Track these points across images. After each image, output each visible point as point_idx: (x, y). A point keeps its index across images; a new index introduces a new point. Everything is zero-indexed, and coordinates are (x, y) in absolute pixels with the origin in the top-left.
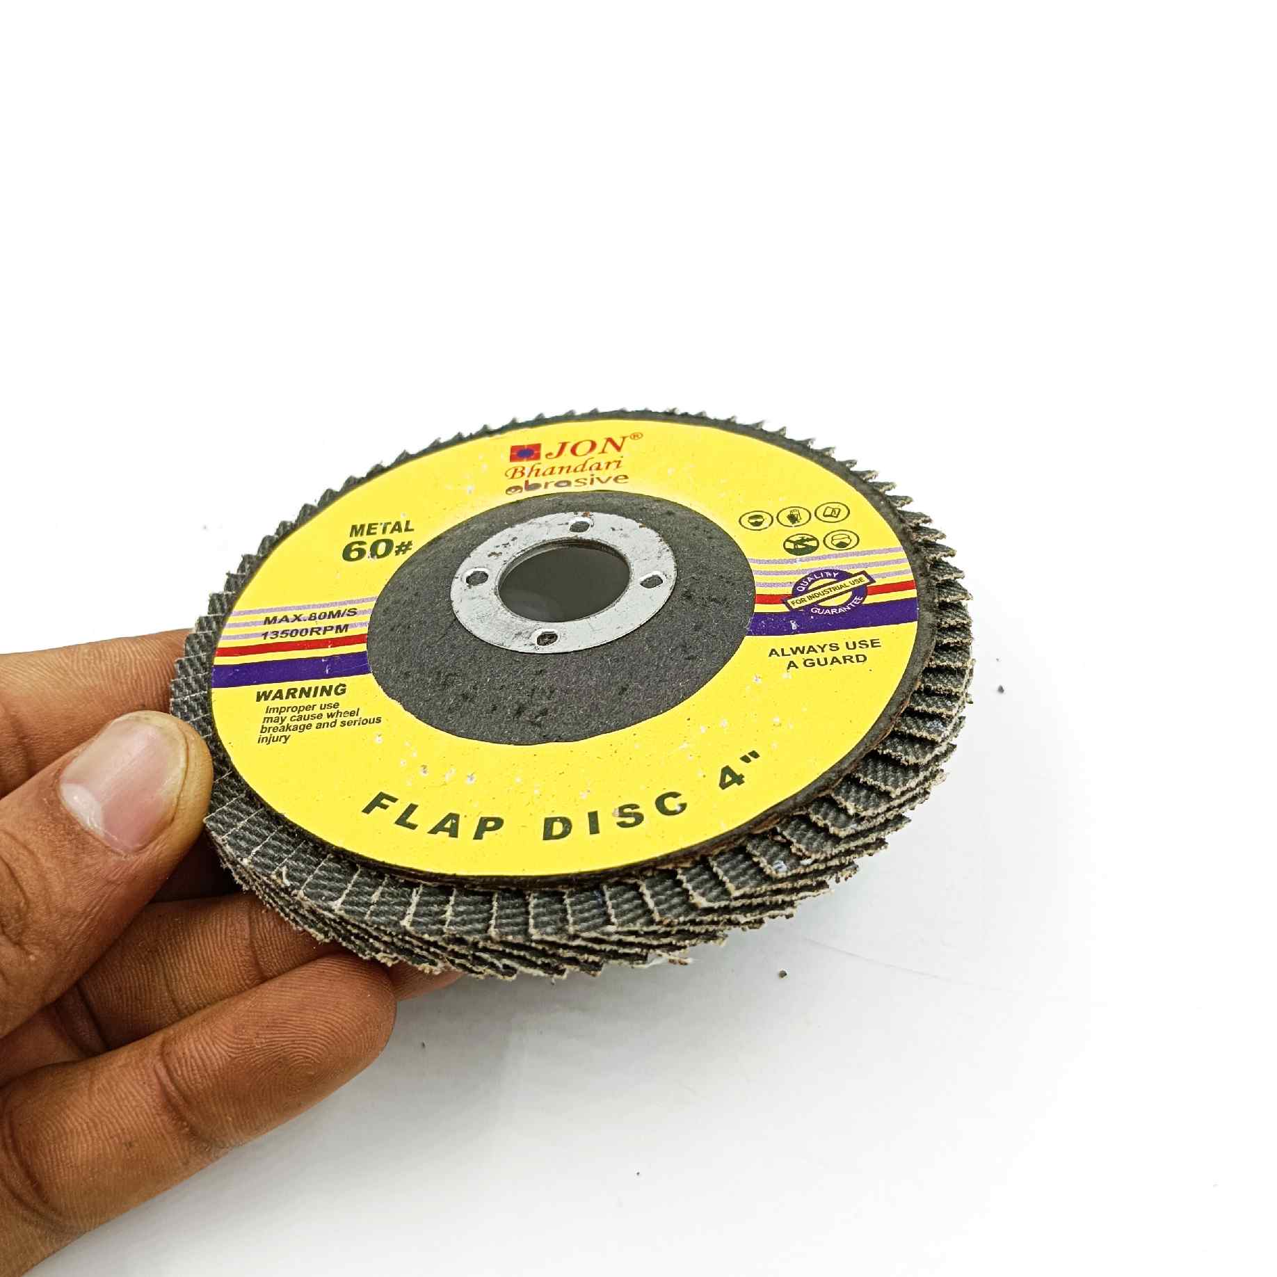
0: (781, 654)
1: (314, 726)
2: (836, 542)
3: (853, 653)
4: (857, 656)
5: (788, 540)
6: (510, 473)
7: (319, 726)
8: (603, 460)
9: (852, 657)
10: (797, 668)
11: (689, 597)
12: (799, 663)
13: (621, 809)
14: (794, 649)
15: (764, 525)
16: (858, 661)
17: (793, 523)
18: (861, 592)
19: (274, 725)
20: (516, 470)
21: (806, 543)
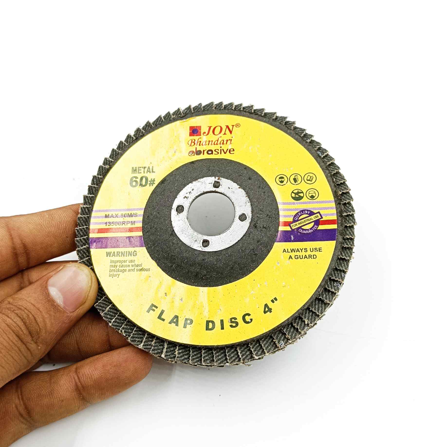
0: (287, 252)
1: (127, 270)
2: (310, 195)
3: (312, 254)
4: (313, 255)
5: (293, 192)
6: (190, 143)
7: (129, 271)
8: (225, 138)
9: (311, 256)
10: (292, 259)
11: (256, 227)
12: (293, 257)
13: (231, 319)
14: (292, 250)
15: (285, 182)
16: (314, 258)
17: (295, 183)
18: (317, 223)
19: (114, 269)
20: (192, 141)
21: (299, 194)
